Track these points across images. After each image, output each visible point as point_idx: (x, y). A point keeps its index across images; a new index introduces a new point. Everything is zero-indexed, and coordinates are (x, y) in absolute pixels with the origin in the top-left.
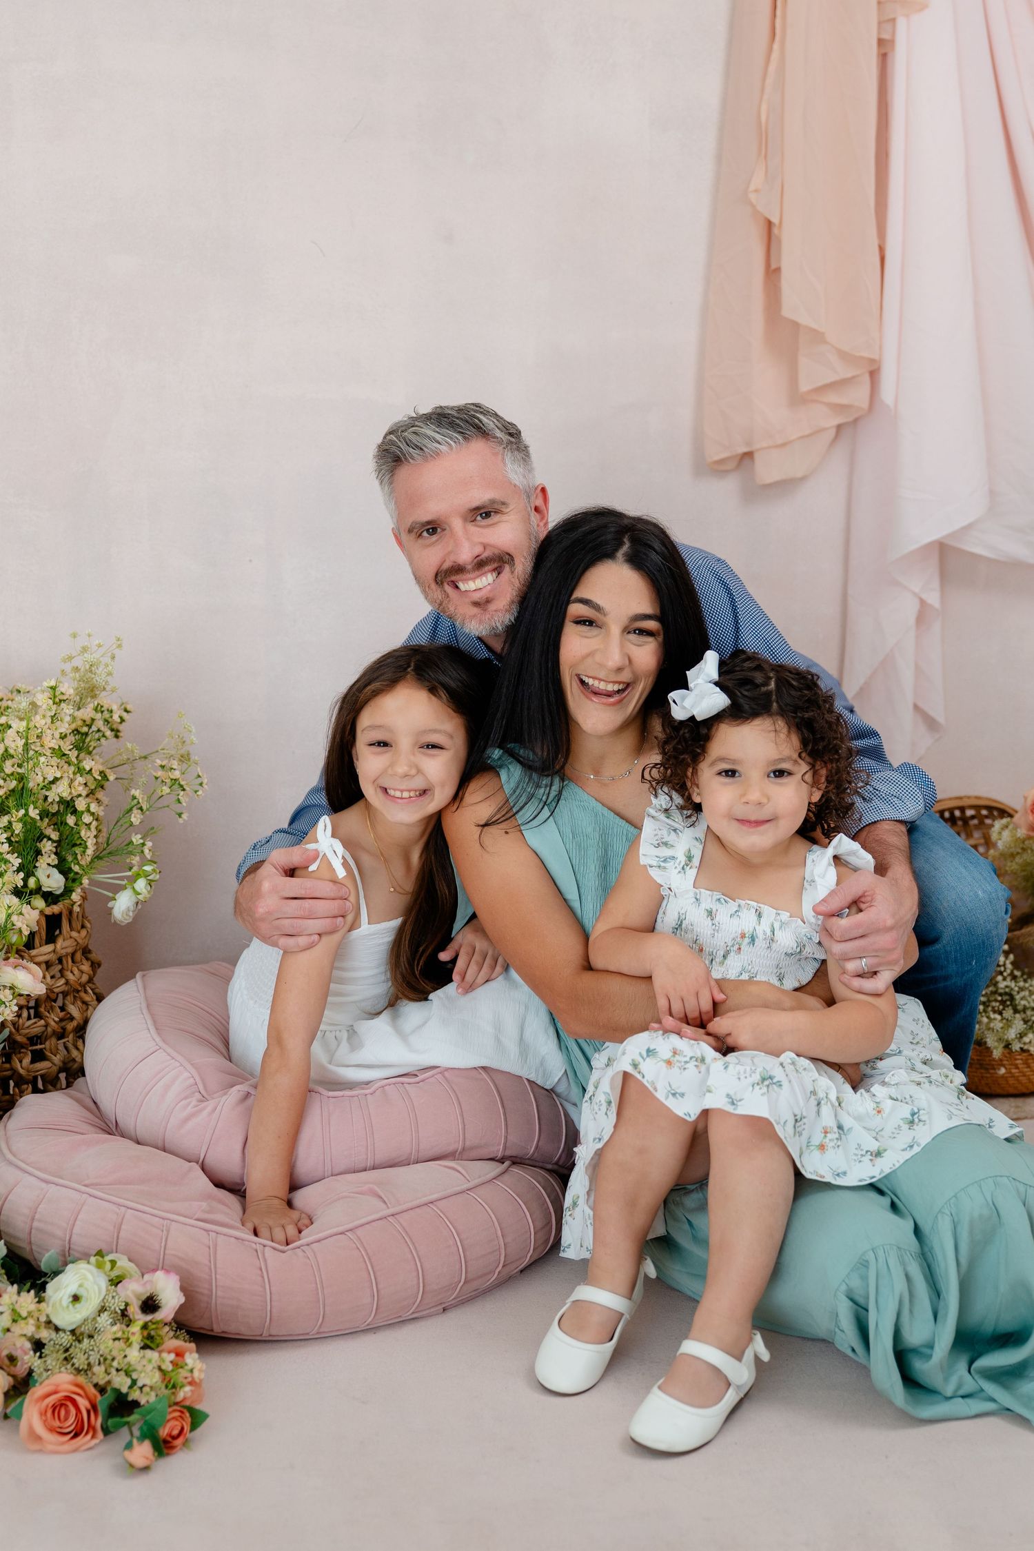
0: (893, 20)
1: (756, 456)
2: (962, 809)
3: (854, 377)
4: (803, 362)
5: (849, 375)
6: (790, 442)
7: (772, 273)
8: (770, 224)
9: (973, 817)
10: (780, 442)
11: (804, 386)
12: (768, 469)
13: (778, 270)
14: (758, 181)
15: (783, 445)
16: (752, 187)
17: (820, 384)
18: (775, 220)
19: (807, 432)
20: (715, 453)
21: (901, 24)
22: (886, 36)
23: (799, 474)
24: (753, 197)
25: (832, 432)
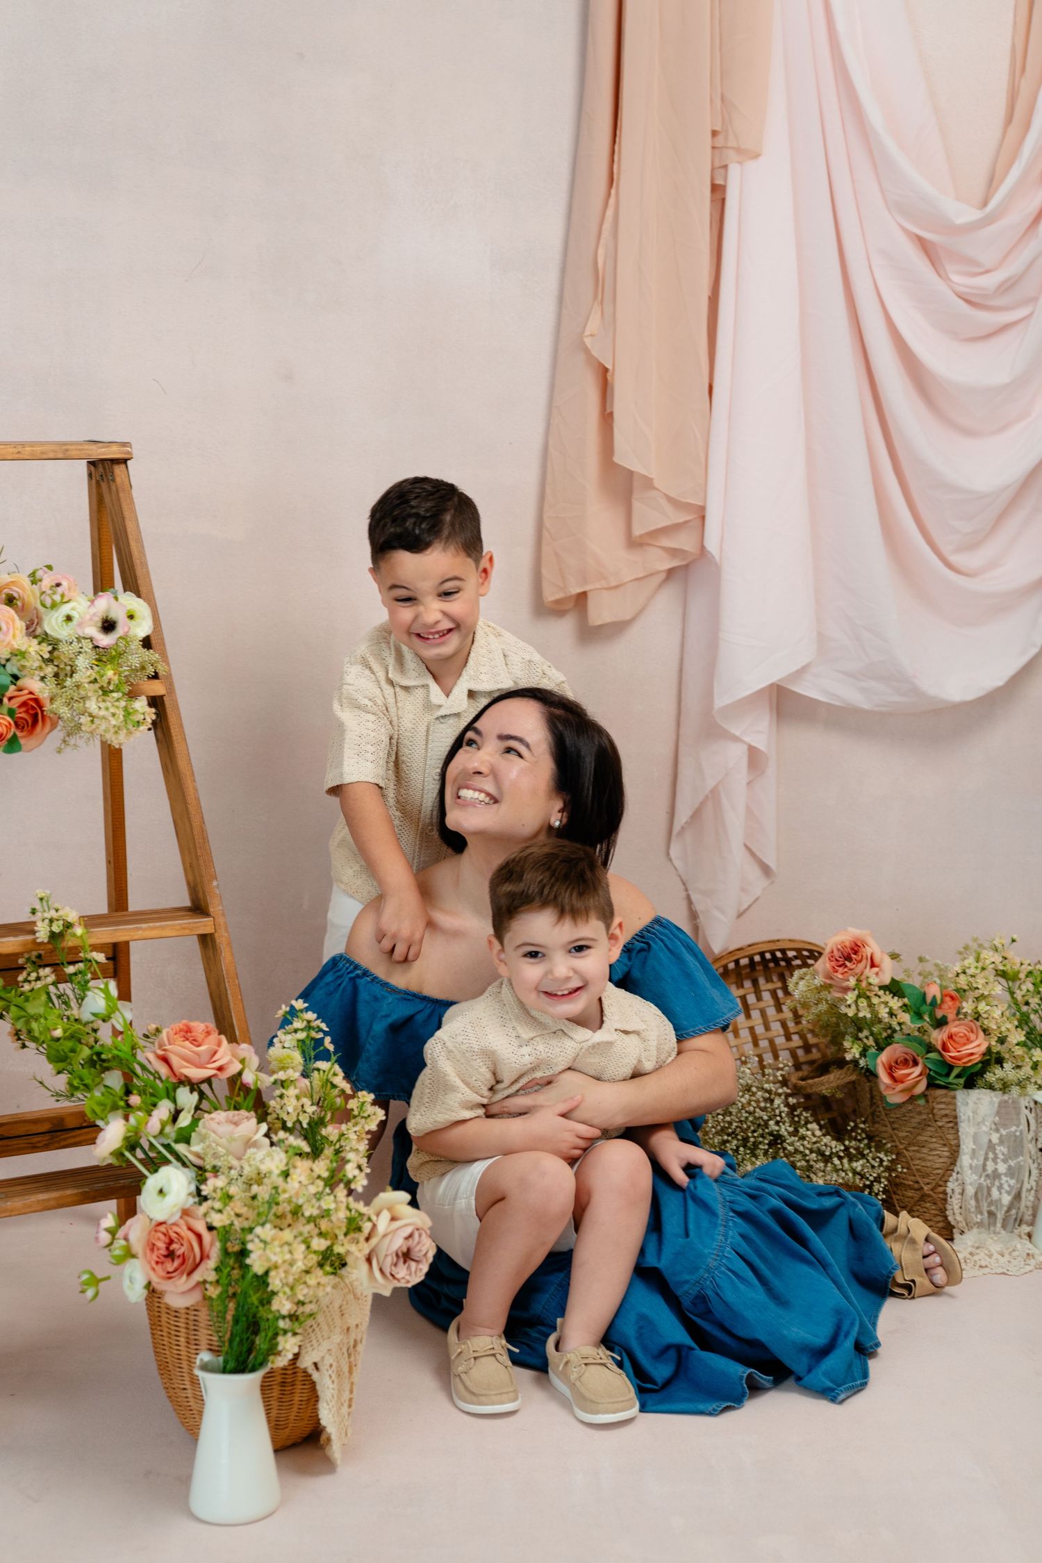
0: (725, 167)
1: (590, 595)
2: (783, 951)
3: (686, 522)
4: (637, 505)
5: (681, 520)
6: (625, 583)
7: (607, 418)
8: (606, 370)
9: (796, 957)
10: (614, 584)
11: (638, 531)
12: (601, 611)
13: (611, 414)
14: (594, 325)
15: (617, 587)
16: (587, 332)
17: (652, 528)
18: (609, 366)
19: (641, 575)
20: (551, 595)
21: (734, 171)
22: (719, 182)
23: (628, 617)
24: (588, 341)
25: (663, 576)
